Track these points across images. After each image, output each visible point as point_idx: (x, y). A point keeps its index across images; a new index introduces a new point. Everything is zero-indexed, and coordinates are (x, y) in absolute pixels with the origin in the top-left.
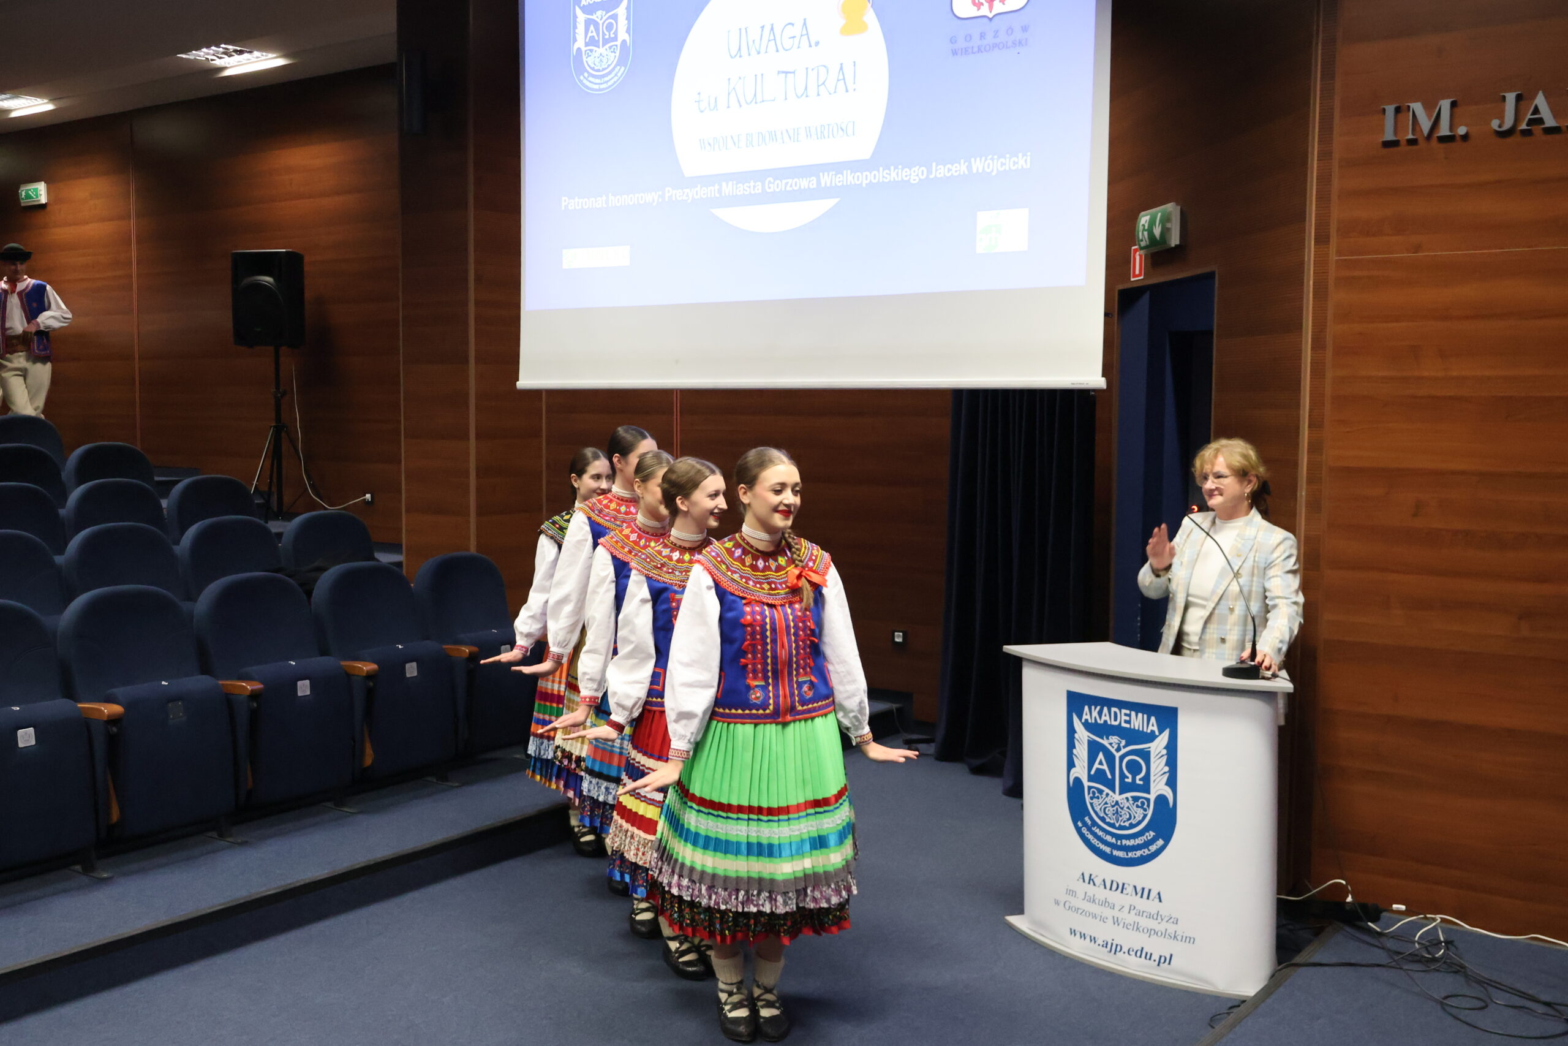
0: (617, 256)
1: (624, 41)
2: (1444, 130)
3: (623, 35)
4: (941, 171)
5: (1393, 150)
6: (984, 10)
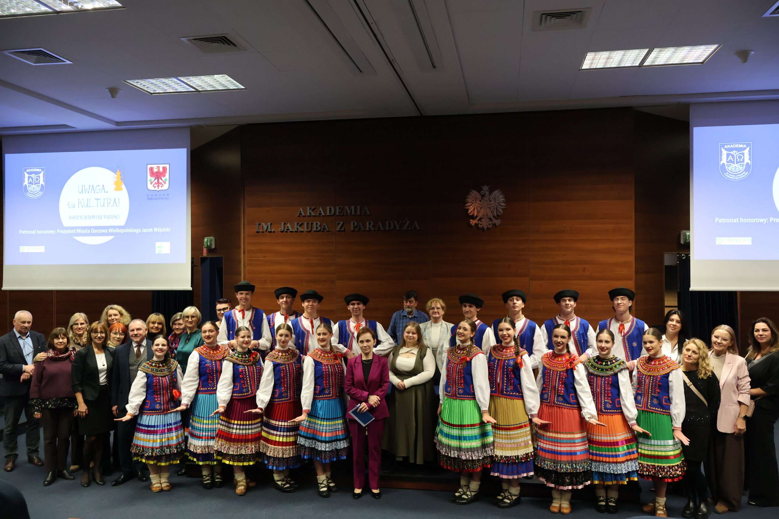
0: (41, 249)
1: (42, 185)
2: (269, 230)
3: (42, 182)
4: (145, 231)
5: (259, 233)
6: (156, 189)
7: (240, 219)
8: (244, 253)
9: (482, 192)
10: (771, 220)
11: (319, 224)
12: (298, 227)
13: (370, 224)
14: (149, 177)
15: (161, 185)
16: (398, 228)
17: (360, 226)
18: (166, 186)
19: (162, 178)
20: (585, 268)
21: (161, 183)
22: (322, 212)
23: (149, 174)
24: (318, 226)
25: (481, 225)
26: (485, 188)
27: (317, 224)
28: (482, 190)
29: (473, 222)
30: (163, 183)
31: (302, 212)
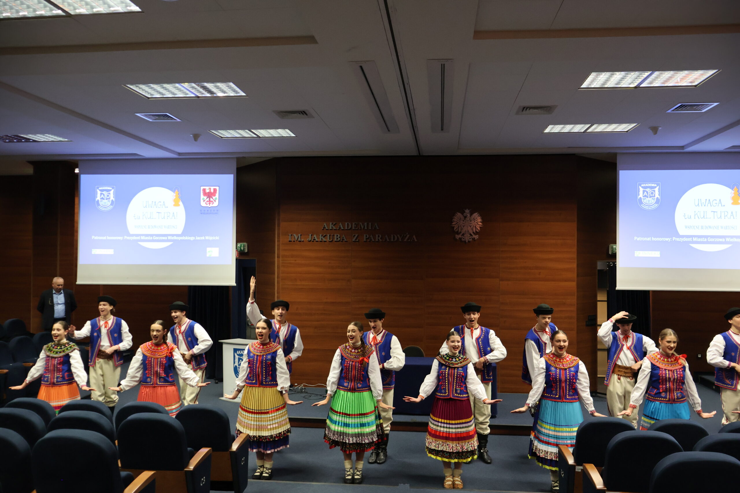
0: (110, 252)
1: (112, 200)
2: (299, 240)
3: (112, 198)
4: (198, 238)
5: (291, 242)
6: (208, 205)
7: (274, 230)
8: (278, 257)
9: (465, 214)
10: (673, 239)
11: (339, 236)
12: (322, 238)
13: (379, 236)
14: (202, 196)
15: (211, 203)
16: (400, 240)
17: (371, 238)
18: (216, 204)
19: (213, 197)
20: (540, 272)
21: (212, 201)
22: (341, 227)
23: (202, 194)
24: (338, 237)
25: (464, 239)
26: (467, 211)
27: (337, 236)
28: (464, 212)
29: (458, 237)
30: (213, 201)
31: (326, 226)
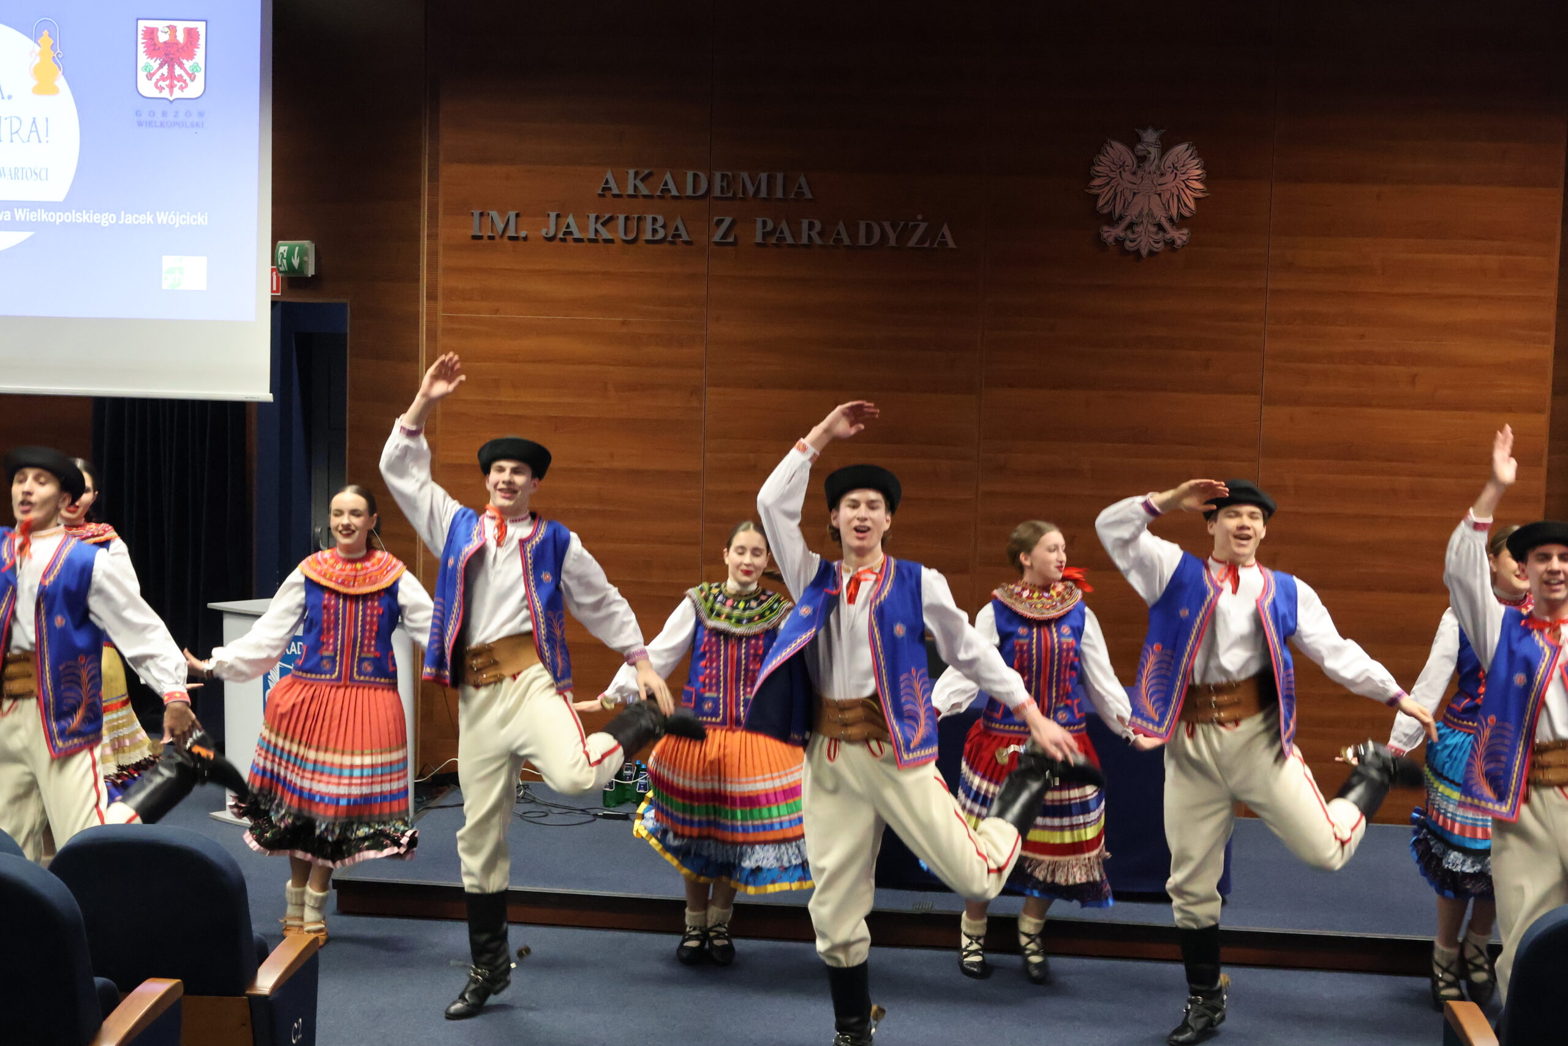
2: (511, 232)
4: (129, 219)
5: (479, 242)
6: (166, 94)
7: (418, 195)
8: (432, 297)
9: (1139, 147)
11: (661, 220)
12: (599, 227)
13: (811, 226)
14: (143, 59)
15: (179, 84)
16: (892, 242)
17: (782, 232)
18: (195, 89)
19: (184, 61)
20: (1415, 376)
21: (180, 78)
22: (671, 185)
23: (141, 48)
24: (657, 226)
25: (1132, 241)
26: (1150, 136)
27: (655, 220)
28: (1139, 140)
29: (1110, 234)
30: (185, 77)
31: (612, 184)
